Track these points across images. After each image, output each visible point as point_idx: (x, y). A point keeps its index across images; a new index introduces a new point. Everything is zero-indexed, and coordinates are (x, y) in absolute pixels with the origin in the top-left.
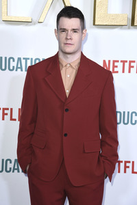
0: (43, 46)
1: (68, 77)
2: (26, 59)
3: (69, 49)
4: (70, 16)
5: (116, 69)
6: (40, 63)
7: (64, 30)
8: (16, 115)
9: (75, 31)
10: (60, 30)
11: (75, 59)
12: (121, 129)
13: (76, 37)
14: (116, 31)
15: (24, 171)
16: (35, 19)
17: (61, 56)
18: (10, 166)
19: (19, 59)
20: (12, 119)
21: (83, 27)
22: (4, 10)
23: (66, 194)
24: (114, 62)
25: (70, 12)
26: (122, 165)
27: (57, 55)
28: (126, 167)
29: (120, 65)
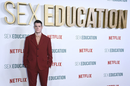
0: (30, 31)
1: (38, 40)
2: (25, 35)
3: (38, 31)
4: (38, 23)
5: (51, 38)
6: (29, 36)
7: (36, 26)
8: (22, 51)
9: (39, 26)
10: (35, 26)
11: (40, 35)
12: (53, 53)
13: (40, 28)
14: (51, 27)
15: (25, 67)
16: (28, 24)
17: (36, 34)
18: (21, 66)
19: (23, 35)
20: (21, 52)
21: (42, 26)
22: (18, 21)
23: (38, 72)
24: (51, 35)
25: (38, 21)
26: (54, 64)
27: (35, 34)
28: (55, 64)
29: (52, 36)
